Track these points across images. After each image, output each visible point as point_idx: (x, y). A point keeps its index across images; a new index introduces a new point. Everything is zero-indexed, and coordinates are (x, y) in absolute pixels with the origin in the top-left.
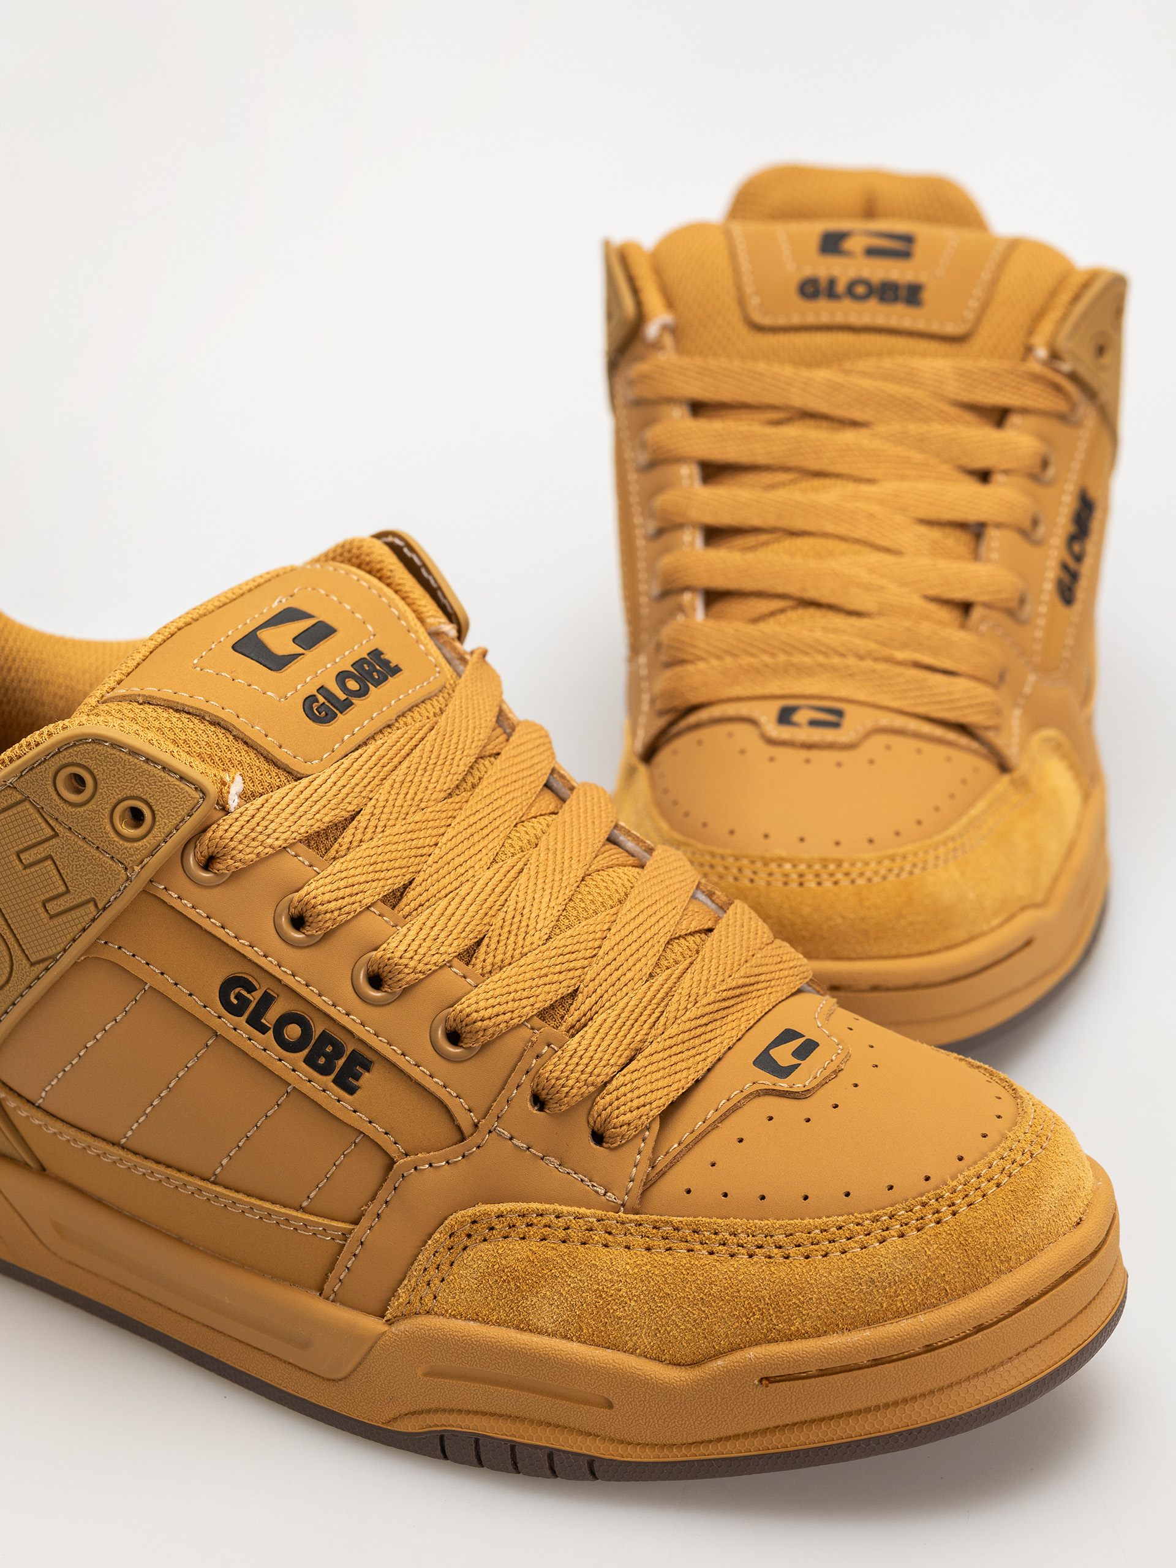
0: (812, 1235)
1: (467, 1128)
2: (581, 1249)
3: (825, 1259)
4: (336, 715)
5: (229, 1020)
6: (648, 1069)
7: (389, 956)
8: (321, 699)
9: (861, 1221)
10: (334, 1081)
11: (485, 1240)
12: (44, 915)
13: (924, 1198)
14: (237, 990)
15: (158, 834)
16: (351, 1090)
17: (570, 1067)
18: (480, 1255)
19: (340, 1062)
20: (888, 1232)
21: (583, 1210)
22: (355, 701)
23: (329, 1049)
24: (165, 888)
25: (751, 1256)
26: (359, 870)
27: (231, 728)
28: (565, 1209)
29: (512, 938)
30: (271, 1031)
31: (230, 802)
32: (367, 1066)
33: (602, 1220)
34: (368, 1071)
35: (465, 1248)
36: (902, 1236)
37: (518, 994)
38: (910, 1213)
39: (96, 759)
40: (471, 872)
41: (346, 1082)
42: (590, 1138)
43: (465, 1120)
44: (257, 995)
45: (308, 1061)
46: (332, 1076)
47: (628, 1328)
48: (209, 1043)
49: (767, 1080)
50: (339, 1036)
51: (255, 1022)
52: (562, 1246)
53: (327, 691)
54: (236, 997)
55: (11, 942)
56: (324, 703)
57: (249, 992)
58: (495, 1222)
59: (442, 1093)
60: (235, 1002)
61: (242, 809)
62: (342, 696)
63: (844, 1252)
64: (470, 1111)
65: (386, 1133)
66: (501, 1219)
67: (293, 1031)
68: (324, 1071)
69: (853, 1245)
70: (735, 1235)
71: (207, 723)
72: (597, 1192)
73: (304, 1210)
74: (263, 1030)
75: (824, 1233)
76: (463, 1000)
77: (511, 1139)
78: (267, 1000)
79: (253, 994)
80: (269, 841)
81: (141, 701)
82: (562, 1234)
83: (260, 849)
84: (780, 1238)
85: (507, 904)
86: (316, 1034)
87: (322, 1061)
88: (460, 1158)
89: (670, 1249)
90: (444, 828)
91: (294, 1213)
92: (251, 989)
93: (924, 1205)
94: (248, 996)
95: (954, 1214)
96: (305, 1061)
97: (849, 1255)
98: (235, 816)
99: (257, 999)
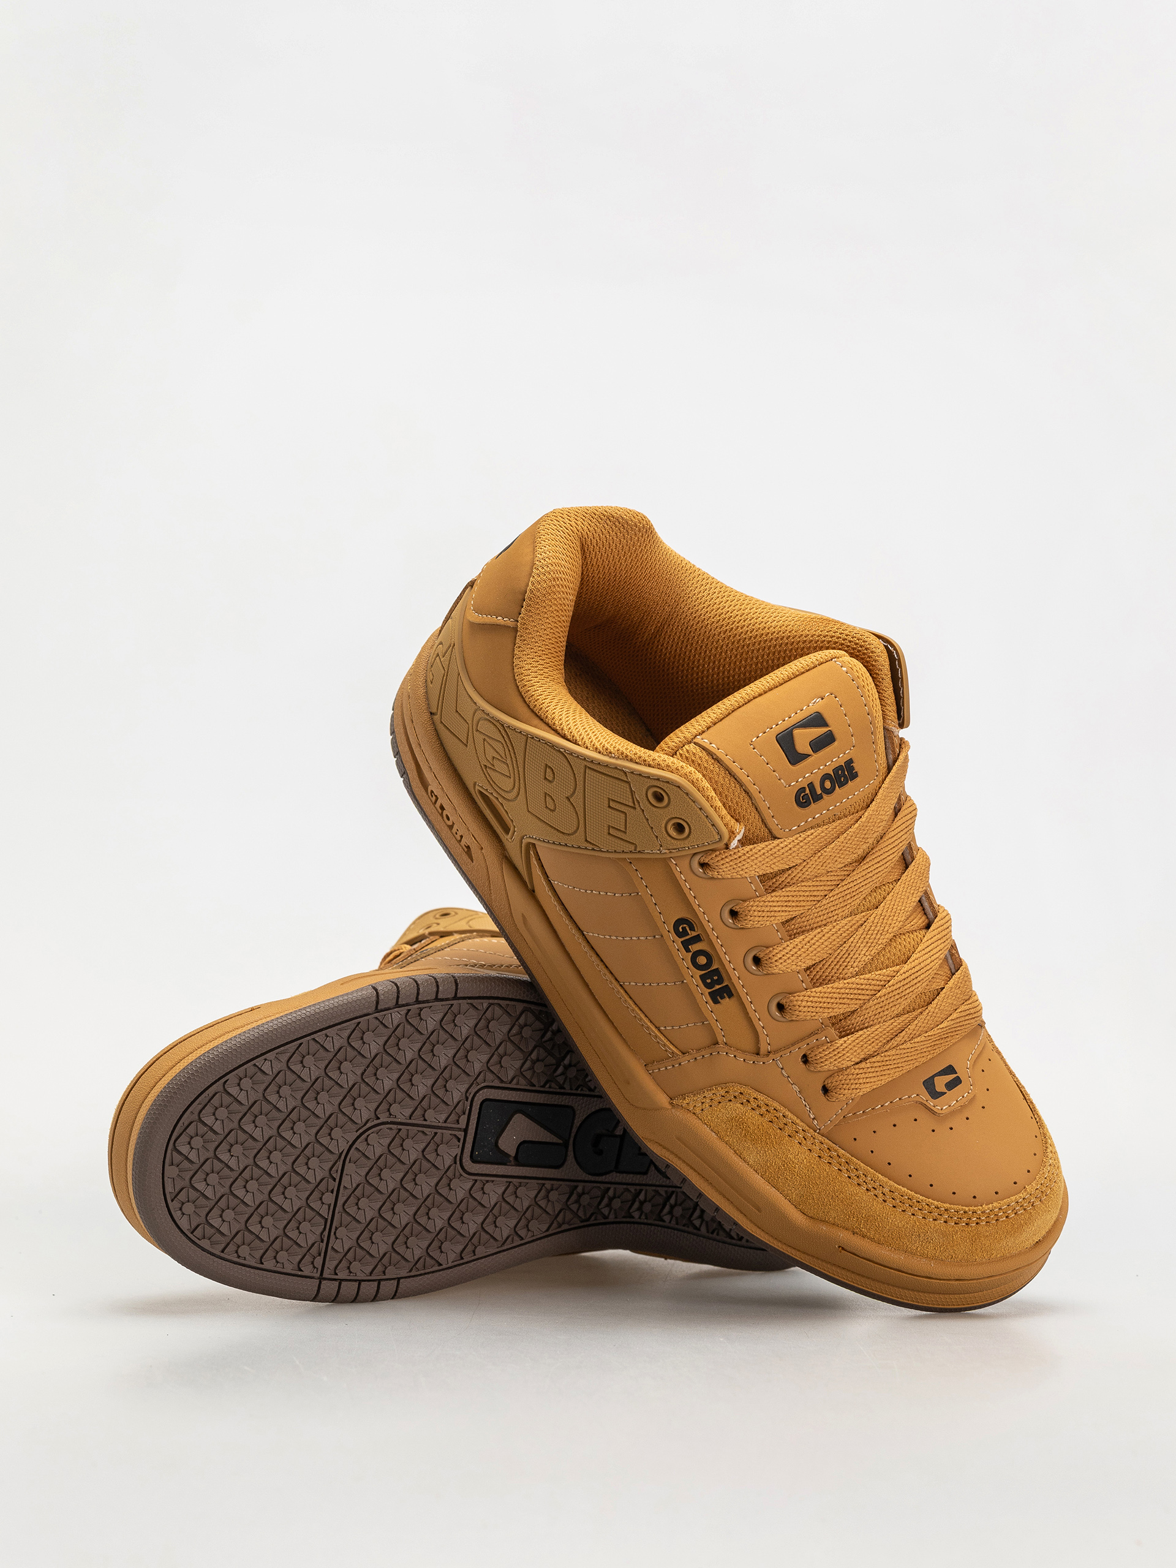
0: (903, 1198)
1: (763, 1051)
2: (787, 1138)
3: (902, 1213)
4: (810, 804)
5: (672, 936)
6: (869, 1070)
7: (770, 956)
8: (808, 791)
9: (930, 1205)
10: (709, 993)
11: (742, 1104)
12: (606, 831)
13: (967, 1209)
14: (685, 925)
15: (687, 843)
16: (716, 1002)
17: (831, 1055)
18: (736, 1108)
19: (718, 987)
20: (940, 1217)
21: (798, 1121)
22: (825, 796)
23: (716, 978)
24: (676, 864)
25: (867, 1190)
26: (779, 904)
27: (753, 799)
28: (790, 1115)
29: (837, 967)
30: (691, 954)
31: (732, 844)
32: (730, 995)
33: (805, 1131)
34: (729, 998)
35: (730, 1101)
36: (945, 1222)
37: (825, 1004)
38: (956, 1213)
39: (676, 795)
40: (835, 917)
41: (716, 997)
42: (821, 1088)
43: (764, 1048)
44: (694, 934)
45: (701, 977)
46: (710, 990)
47: (788, 1185)
48: (657, 937)
49: (925, 1096)
50: (724, 975)
51: (686, 945)
52: (779, 1131)
53: (813, 786)
54: (682, 928)
55: (582, 822)
56: (807, 794)
57: (690, 930)
58: (752, 1100)
59: (759, 1030)
60: (681, 930)
61: (736, 851)
62: (819, 791)
63: (913, 1215)
64: (769, 1044)
65: (721, 1030)
66: (756, 1100)
67: (702, 960)
68: (707, 986)
69: (920, 1214)
70: (866, 1176)
71: (742, 790)
72: (810, 1116)
73: (659, 1030)
74: (688, 951)
75: (909, 1200)
76: (795, 995)
77: (782, 1069)
78: (697, 939)
79: (692, 932)
80: (741, 872)
81: (715, 757)
82: (782, 1126)
83: (735, 874)
84: (886, 1190)
85: (845, 945)
86: (714, 967)
87: (709, 981)
88: (752, 1062)
89: (830, 1163)
90: (834, 886)
91: (654, 1029)
92: (692, 929)
93: (965, 1212)
94: (689, 931)
95: (977, 1223)
96: (700, 976)
97: (915, 1218)
98: (732, 853)
99: (693, 935)
